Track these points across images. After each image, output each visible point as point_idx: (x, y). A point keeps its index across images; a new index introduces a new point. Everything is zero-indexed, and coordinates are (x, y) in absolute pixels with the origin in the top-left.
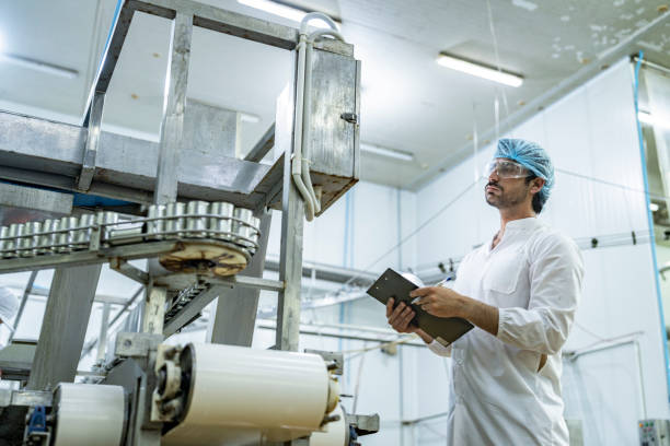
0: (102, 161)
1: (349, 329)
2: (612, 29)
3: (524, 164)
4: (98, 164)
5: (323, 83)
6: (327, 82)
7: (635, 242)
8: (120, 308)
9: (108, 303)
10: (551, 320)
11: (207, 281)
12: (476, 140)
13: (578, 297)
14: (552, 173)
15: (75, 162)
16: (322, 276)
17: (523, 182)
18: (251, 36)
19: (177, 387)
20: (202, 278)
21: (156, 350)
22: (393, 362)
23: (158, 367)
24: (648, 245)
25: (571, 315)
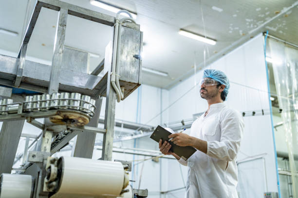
0: (26, 74)
1: (138, 150)
2: (255, 21)
3: (216, 79)
4: (23, 75)
5: (126, 41)
6: (128, 41)
7: (263, 114)
8: (34, 139)
9: (28, 137)
10: (230, 146)
11: (71, 128)
12: (195, 68)
13: (242, 136)
14: (228, 83)
15: (14, 74)
16: (126, 126)
17: (216, 87)
18: (94, 20)
19: (55, 176)
20: (69, 127)
21: (46, 159)
22: (157, 165)
23: (47, 167)
24: (270, 115)
25: (239, 143)
